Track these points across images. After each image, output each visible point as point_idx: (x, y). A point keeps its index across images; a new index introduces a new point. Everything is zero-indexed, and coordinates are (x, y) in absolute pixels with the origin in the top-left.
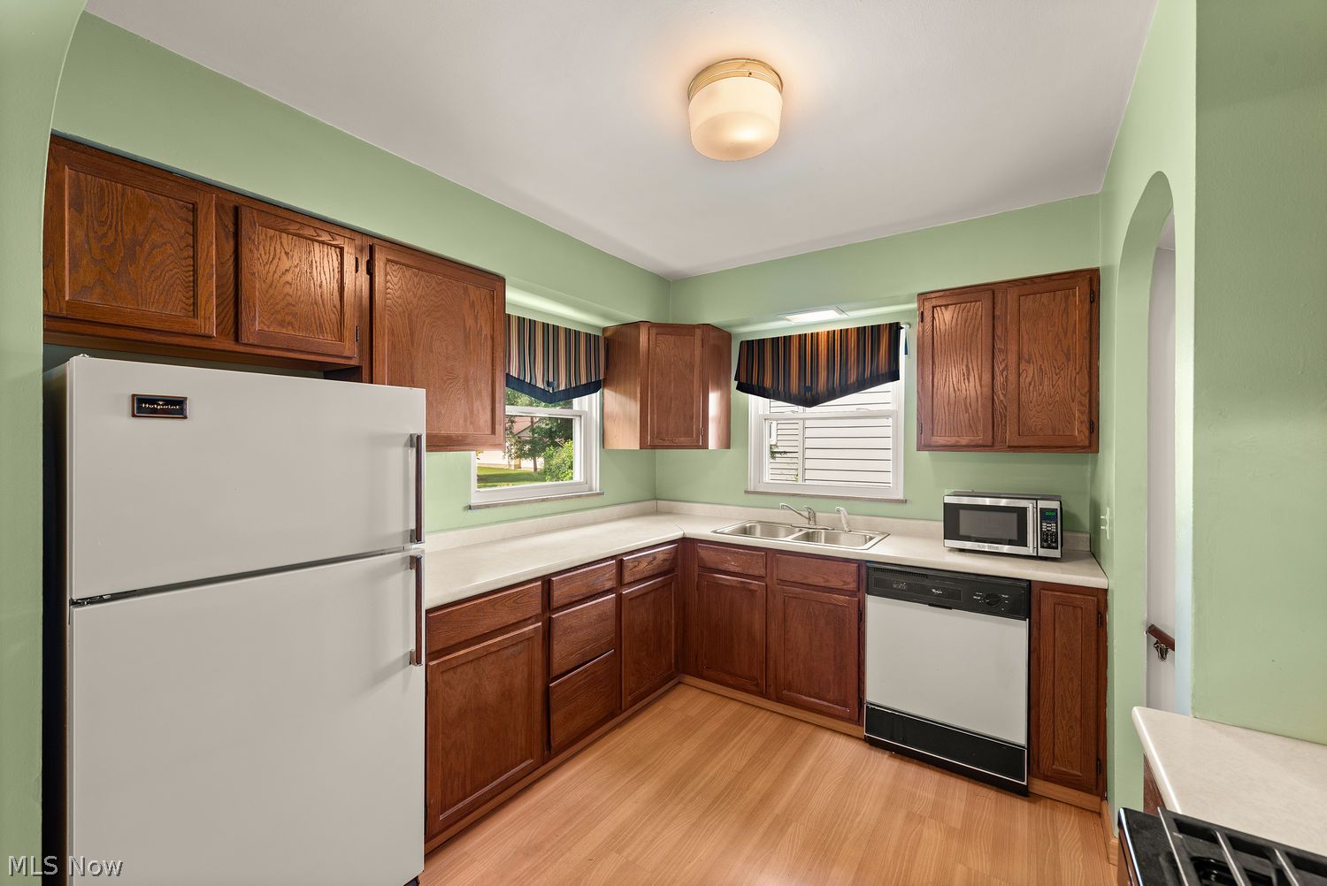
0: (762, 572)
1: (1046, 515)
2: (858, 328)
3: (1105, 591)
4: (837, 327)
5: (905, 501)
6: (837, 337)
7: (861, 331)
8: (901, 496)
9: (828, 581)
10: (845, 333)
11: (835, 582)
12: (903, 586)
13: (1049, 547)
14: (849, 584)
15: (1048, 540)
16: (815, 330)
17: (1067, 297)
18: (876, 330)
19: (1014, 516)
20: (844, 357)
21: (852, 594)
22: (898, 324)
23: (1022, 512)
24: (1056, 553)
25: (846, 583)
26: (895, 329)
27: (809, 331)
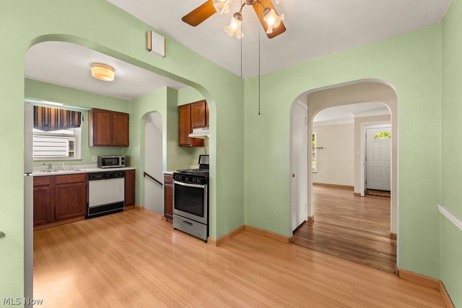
0: (49, 183)
1: (123, 159)
2: (67, 111)
3: (135, 170)
4: (59, 109)
5: (81, 160)
6: (59, 111)
7: (68, 112)
8: (80, 158)
9: (76, 180)
10: (62, 111)
11: (78, 180)
12: (99, 176)
13: (123, 165)
14: (83, 179)
15: (123, 163)
16: (49, 107)
17: (124, 118)
18: (73, 113)
19: (116, 159)
20: (62, 118)
21: (84, 182)
22: (80, 112)
23: (118, 159)
24: (124, 166)
25: (82, 180)
26: (80, 114)
27: (47, 107)
